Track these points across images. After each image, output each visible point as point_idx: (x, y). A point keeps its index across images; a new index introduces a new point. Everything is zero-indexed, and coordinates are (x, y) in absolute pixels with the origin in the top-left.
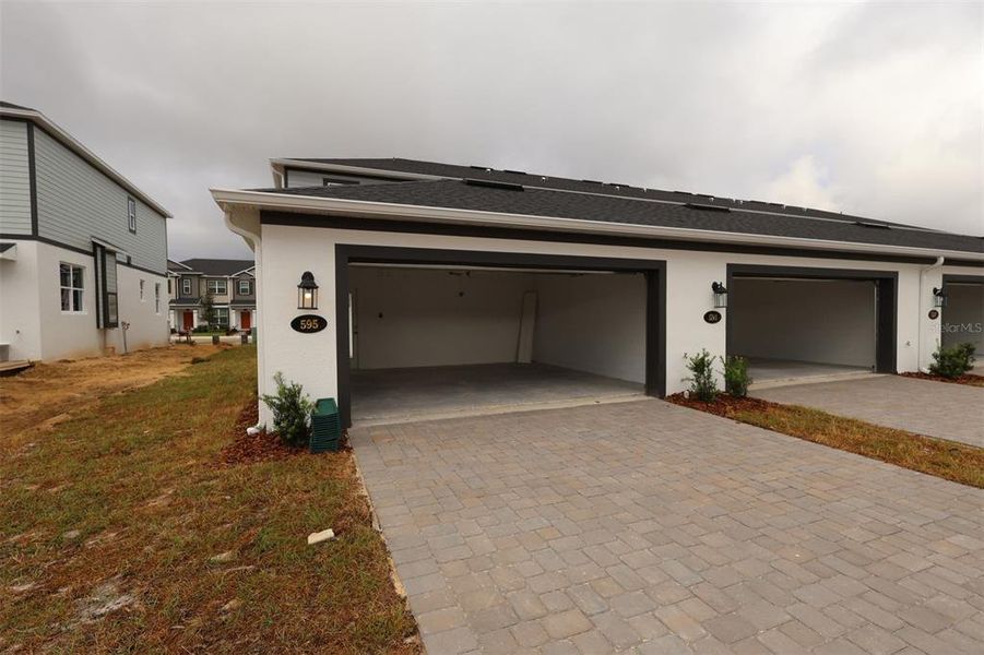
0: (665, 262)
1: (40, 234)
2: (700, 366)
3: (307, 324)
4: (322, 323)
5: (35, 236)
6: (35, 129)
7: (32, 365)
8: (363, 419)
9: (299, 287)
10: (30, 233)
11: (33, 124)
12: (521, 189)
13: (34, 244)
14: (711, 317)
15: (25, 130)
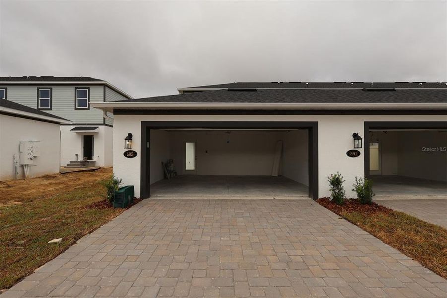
0: (317, 122)
1: (106, 123)
2: (336, 182)
3: (129, 154)
4: (135, 154)
5: (104, 124)
6: (106, 87)
7: (100, 168)
8: (157, 196)
9: (125, 139)
10: (103, 123)
11: (105, 86)
12: (256, 90)
13: (104, 126)
14: (352, 154)
15: (103, 88)
